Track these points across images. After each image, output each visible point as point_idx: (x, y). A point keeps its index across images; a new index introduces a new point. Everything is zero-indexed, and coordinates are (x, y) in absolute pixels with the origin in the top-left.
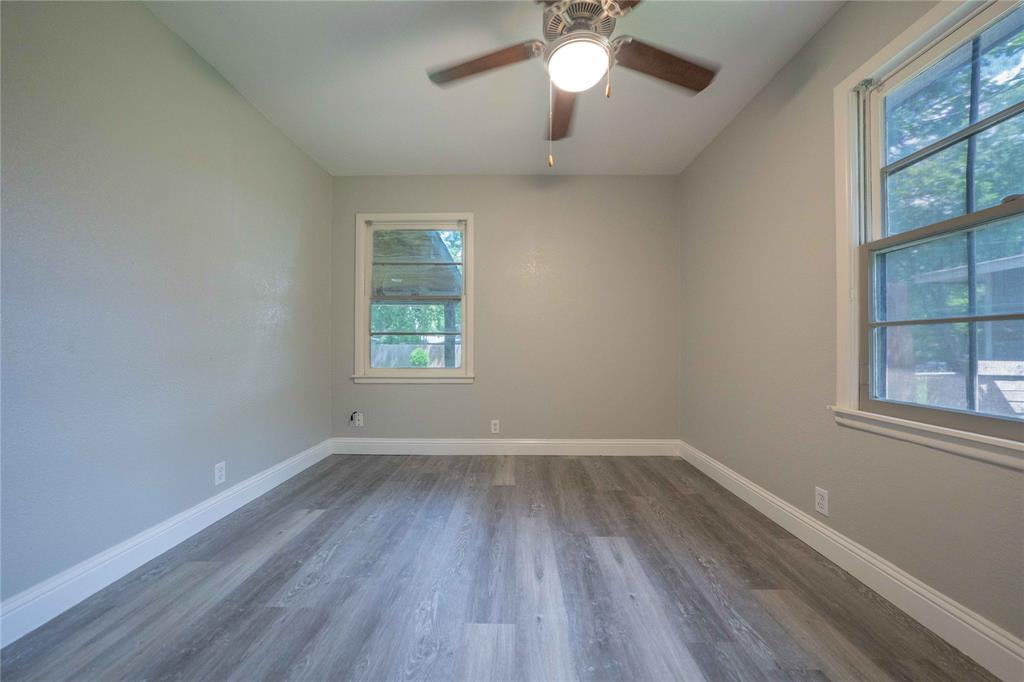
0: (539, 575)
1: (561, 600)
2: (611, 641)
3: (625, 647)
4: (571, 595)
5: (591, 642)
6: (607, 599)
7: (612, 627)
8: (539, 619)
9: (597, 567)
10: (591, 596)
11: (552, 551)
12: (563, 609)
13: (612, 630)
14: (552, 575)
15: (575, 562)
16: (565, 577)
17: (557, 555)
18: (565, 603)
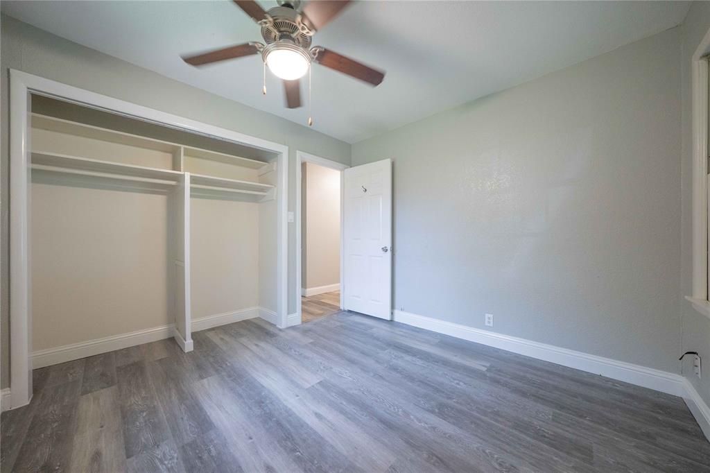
0: (318, 415)
1: (294, 410)
2: (258, 407)
3: (250, 408)
4: (290, 416)
5: (268, 402)
6: (267, 427)
7: (259, 413)
8: (297, 396)
9: (285, 448)
10: (279, 423)
11: (327, 439)
12: (290, 406)
13: (258, 412)
14: (311, 421)
15: (304, 441)
16: (302, 425)
17: (322, 438)
18: (290, 410)
